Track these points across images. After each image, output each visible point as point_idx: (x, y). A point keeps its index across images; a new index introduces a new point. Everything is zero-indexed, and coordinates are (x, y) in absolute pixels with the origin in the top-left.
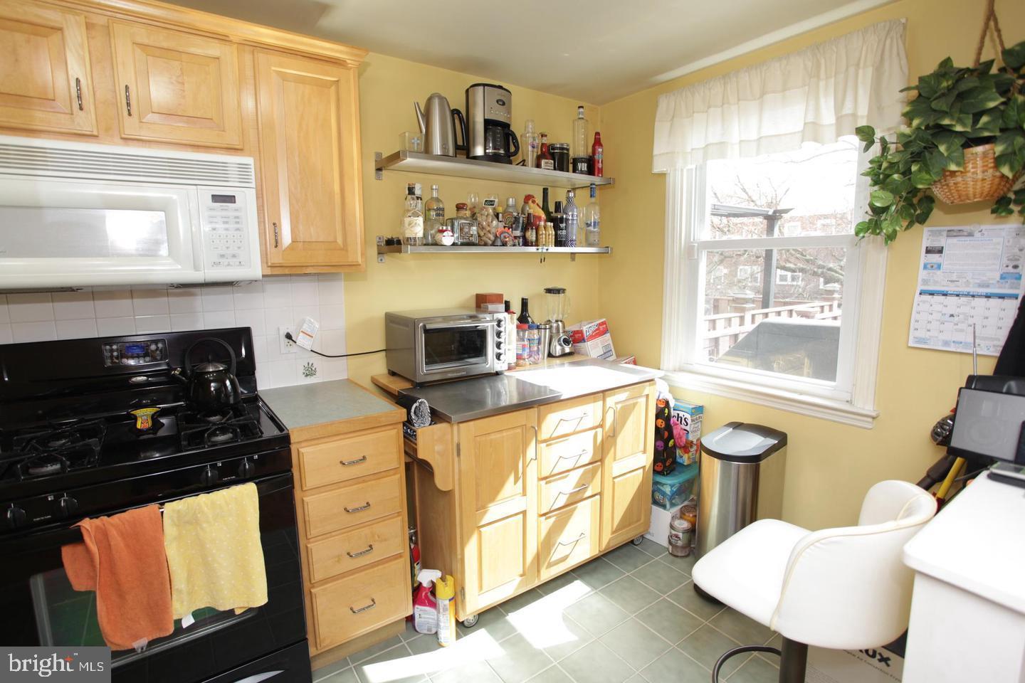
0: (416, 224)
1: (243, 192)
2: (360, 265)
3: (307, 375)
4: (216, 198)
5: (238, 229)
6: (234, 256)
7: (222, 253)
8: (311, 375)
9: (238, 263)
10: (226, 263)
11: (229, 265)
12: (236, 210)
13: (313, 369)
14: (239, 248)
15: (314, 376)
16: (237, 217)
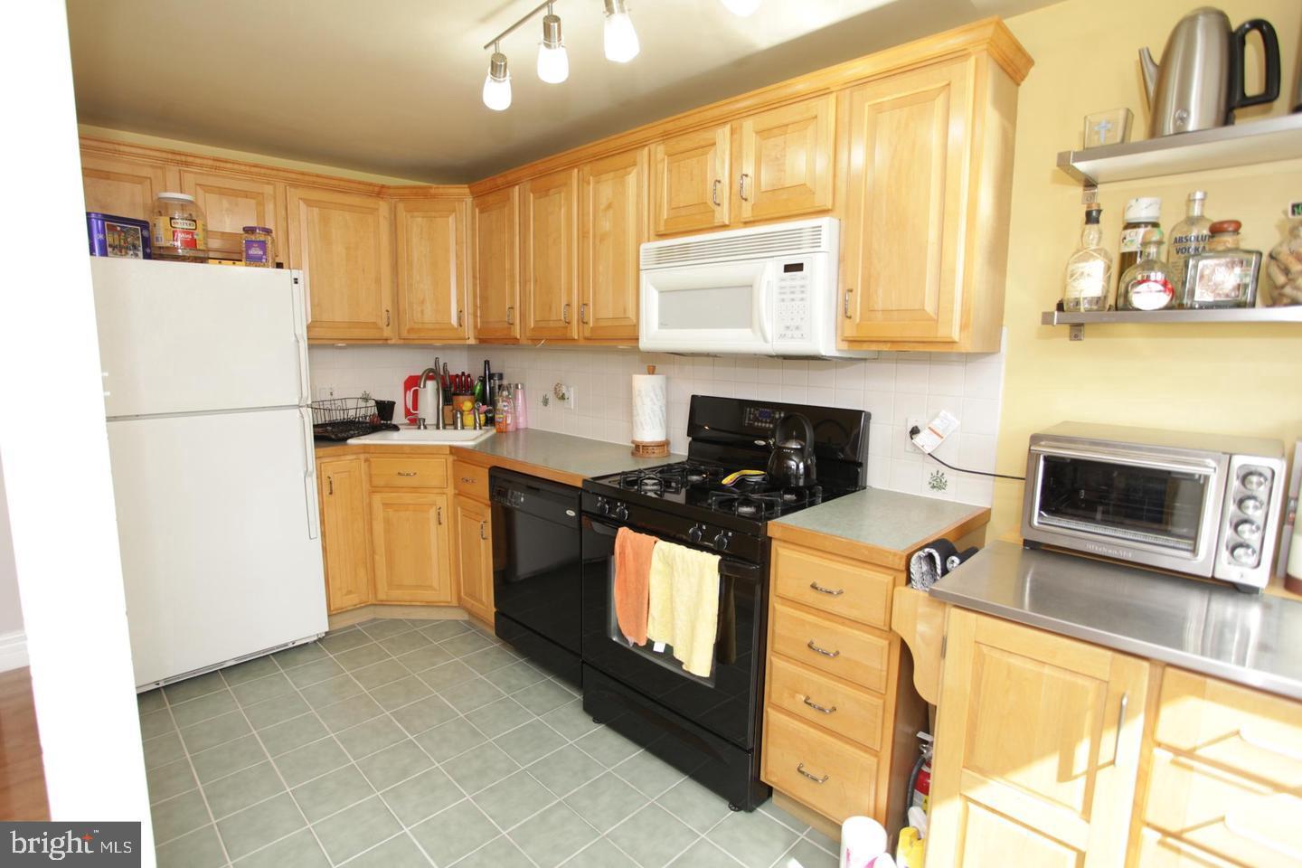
0: (1083, 273)
1: (811, 258)
2: (954, 342)
3: (933, 487)
4: (788, 268)
5: (802, 299)
6: (797, 328)
7: (788, 324)
8: (940, 488)
9: (800, 336)
10: (790, 336)
11: (792, 337)
12: (803, 278)
13: (943, 481)
14: (802, 319)
15: (943, 490)
16: (803, 286)
